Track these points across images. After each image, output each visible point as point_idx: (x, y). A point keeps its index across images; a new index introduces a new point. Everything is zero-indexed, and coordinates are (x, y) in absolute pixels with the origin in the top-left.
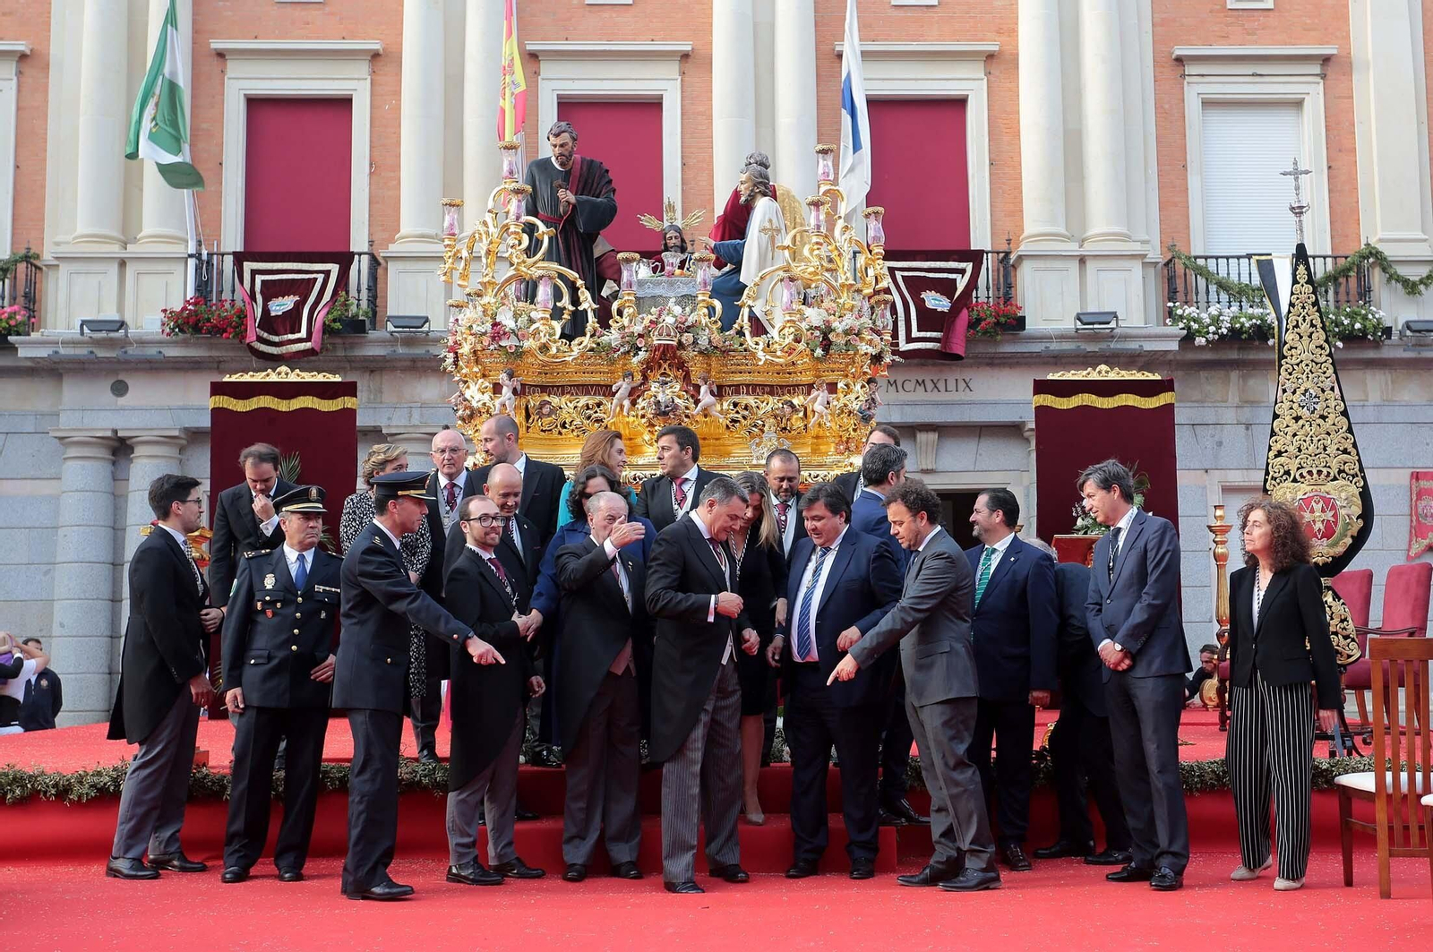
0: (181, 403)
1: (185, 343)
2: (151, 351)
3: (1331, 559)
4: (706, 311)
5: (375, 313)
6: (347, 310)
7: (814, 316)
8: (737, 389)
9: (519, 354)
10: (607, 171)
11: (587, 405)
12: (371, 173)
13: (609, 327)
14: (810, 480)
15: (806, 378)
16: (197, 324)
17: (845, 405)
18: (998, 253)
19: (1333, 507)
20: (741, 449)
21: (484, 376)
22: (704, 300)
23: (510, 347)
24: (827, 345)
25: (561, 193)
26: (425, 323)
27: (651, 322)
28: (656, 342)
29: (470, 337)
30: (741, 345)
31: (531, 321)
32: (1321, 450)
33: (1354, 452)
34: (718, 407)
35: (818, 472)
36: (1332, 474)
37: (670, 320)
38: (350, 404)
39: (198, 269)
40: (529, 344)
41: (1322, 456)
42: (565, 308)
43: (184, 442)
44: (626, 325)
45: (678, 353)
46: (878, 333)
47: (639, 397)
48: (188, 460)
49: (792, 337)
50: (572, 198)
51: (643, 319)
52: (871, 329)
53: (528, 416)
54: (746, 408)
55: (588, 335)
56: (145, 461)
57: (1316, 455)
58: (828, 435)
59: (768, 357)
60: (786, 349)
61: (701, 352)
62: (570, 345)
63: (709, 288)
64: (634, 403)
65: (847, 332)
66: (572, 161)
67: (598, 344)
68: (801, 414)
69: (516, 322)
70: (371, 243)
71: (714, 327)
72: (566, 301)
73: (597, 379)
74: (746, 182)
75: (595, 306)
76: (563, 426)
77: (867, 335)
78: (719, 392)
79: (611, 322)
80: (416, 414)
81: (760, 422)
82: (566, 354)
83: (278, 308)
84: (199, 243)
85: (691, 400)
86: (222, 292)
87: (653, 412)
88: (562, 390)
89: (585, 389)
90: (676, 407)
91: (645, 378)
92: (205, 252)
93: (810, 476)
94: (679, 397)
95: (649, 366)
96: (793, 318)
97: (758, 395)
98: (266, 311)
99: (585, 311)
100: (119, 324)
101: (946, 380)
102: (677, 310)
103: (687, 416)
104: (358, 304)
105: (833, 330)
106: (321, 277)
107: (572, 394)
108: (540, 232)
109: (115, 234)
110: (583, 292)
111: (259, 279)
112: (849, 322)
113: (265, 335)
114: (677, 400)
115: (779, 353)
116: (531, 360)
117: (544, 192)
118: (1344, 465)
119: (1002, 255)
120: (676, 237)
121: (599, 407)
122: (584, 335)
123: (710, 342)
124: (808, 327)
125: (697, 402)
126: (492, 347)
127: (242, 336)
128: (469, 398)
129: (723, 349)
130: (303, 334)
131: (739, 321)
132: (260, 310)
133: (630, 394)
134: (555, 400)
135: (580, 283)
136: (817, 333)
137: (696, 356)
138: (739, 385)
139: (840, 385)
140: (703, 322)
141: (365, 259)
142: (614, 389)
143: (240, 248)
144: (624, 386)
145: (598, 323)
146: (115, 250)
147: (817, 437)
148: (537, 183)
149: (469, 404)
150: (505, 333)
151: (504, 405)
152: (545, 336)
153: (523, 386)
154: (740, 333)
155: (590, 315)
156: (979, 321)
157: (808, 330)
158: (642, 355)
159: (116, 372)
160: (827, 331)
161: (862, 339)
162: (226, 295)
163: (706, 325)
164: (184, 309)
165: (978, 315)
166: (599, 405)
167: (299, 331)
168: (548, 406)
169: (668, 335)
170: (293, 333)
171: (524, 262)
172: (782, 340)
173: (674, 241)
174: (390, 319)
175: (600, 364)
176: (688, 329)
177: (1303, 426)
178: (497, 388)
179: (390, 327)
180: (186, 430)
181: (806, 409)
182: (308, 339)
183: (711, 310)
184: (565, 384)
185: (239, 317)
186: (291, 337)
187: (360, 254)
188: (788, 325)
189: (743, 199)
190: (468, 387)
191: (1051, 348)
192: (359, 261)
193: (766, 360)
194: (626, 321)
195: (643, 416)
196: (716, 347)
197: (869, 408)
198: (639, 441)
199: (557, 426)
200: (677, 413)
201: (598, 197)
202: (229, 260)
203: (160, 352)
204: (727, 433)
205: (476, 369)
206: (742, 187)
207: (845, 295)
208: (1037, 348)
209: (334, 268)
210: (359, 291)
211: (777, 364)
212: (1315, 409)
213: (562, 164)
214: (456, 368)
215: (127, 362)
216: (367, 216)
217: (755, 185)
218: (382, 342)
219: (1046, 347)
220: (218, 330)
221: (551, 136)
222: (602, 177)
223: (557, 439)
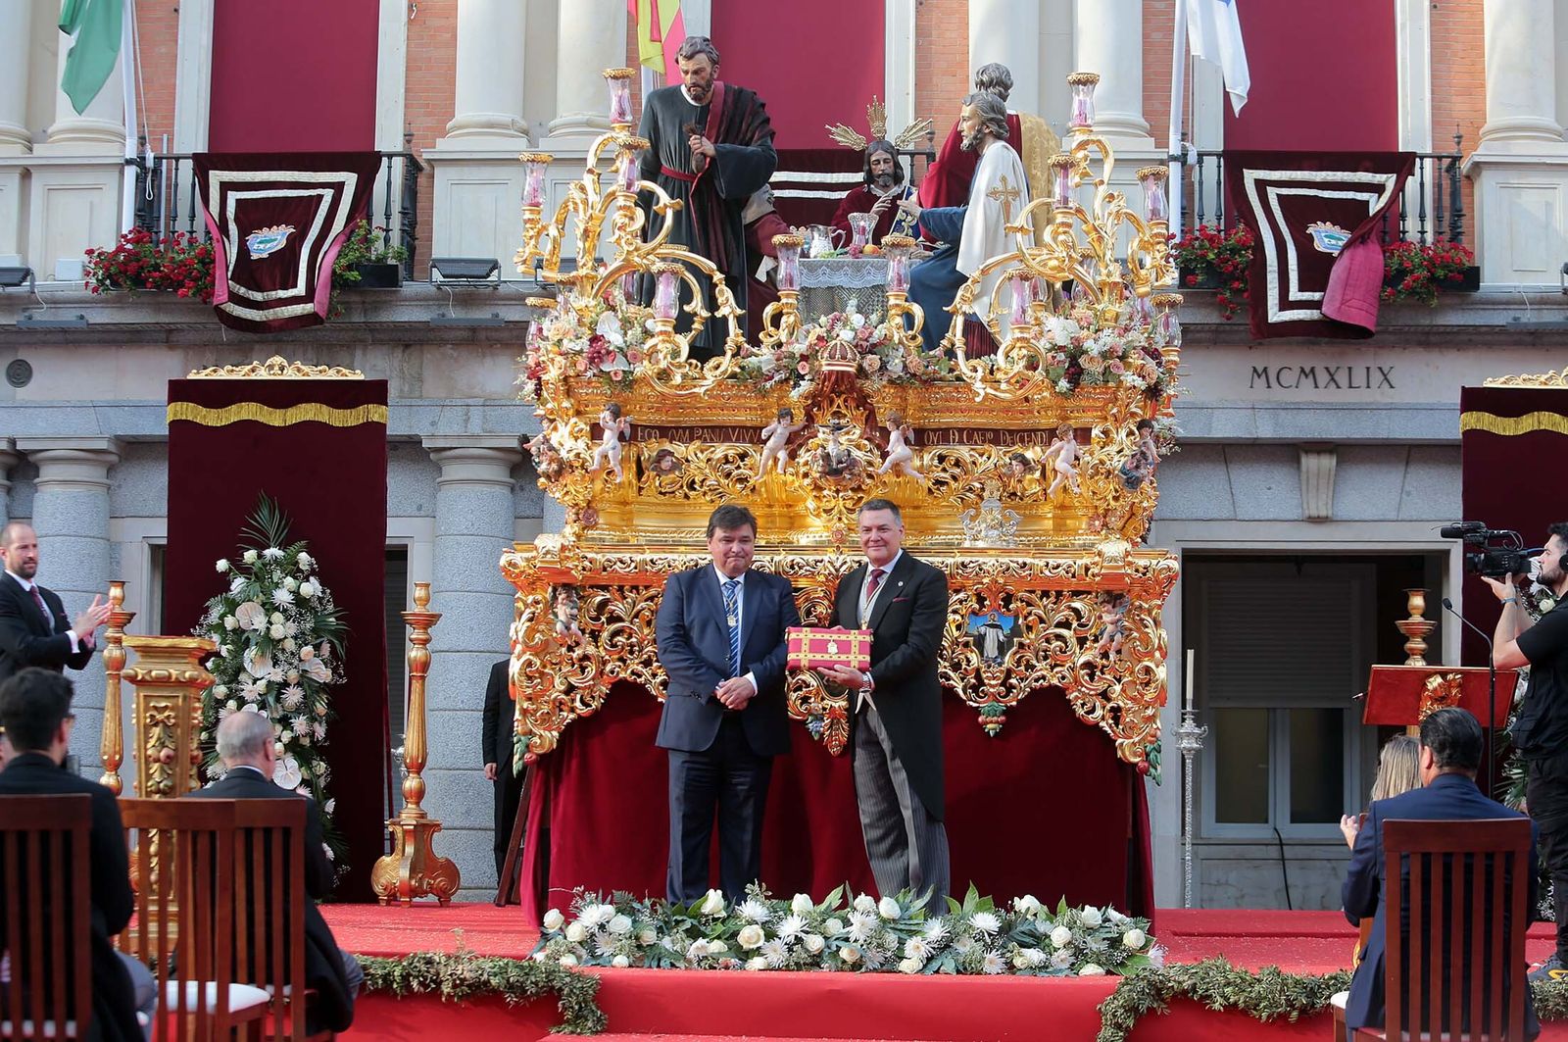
0: (110, 397)
1: (119, 303)
2: (68, 316)
4: (899, 320)
5: (412, 250)
6: (368, 249)
7: (1058, 329)
8: (944, 435)
9: (629, 382)
10: (763, 105)
11: (726, 457)
12: (410, 22)
13: (757, 343)
14: (1047, 572)
15: (1048, 421)
16: (138, 275)
17: (1102, 462)
18: (1440, 158)
20: (951, 523)
21: (578, 413)
22: (897, 305)
23: (615, 374)
24: (1075, 374)
25: (694, 141)
26: (491, 270)
27: (820, 338)
28: (825, 369)
29: (559, 358)
30: (951, 370)
31: (647, 334)
34: (917, 463)
35: (1060, 561)
37: (846, 335)
38: (377, 416)
39: (140, 179)
40: (642, 369)
42: (695, 314)
43: (114, 458)
44: (784, 340)
45: (859, 382)
46: (1155, 354)
47: (800, 446)
48: (120, 486)
49: (1022, 363)
50: (709, 148)
51: (808, 332)
52: (1144, 349)
53: (640, 473)
54: (957, 464)
55: (729, 354)
56: (57, 489)
58: (1077, 504)
59: (989, 390)
60: (1013, 381)
61: (891, 382)
62: (702, 369)
63: (906, 286)
64: (793, 455)
65: (1106, 355)
66: (710, 93)
67: (742, 368)
68: (1037, 474)
69: (625, 334)
70: (408, 138)
71: (912, 344)
72: (697, 305)
73: (743, 418)
74: (969, 118)
75: (739, 312)
76: (691, 486)
77: (1135, 359)
78: (920, 439)
79: (761, 335)
80: (476, 415)
81: (977, 485)
82: (695, 382)
83: (262, 246)
84: (142, 141)
85: (876, 451)
86: (175, 219)
87: (820, 469)
88: (688, 433)
89: (722, 432)
90: (853, 463)
91: (810, 419)
92: (150, 156)
93: (1047, 565)
94: (858, 447)
95: (815, 400)
96: (1025, 335)
97: (976, 443)
98: (244, 251)
99: (725, 319)
100: (21, 274)
101: (1350, 369)
102: (857, 320)
103: (870, 476)
104: (386, 240)
105: (1085, 352)
106: (328, 194)
107: (705, 440)
108: (661, 204)
109: (17, 127)
110: (721, 291)
111: (233, 197)
112: (1109, 340)
113: (242, 291)
114: (856, 453)
115: (1003, 386)
116: (646, 390)
117: (669, 137)
119: (1446, 162)
120: (885, 161)
121: (743, 461)
122: (724, 354)
123: (905, 367)
124: (1048, 346)
125: (884, 455)
126: (589, 374)
127: (207, 293)
128: (556, 445)
129: (924, 378)
130: (301, 289)
131: (949, 335)
132: (235, 250)
133: (789, 441)
134: (679, 449)
135: (718, 277)
136: (1062, 356)
137: (885, 387)
138: (948, 430)
139: (1095, 432)
140: (896, 339)
141: (398, 163)
142: (764, 434)
143: (202, 147)
144: (779, 431)
145: (743, 335)
146: (14, 153)
147: (1062, 507)
148: (660, 123)
149: (555, 455)
150: (609, 353)
151: (606, 457)
152: (665, 358)
153: (634, 427)
154: (950, 353)
155: (732, 324)
156: (1402, 273)
157: (1050, 351)
158: (805, 386)
159: (13, 346)
160: (1075, 354)
161: (1128, 366)
162: (182, 225)
163: (901, 342)
164: (120, 249)
165: (1401, 264)
166: (743, 456)
167: (295, 286)
168: (668, 458)
169: (844, 358)
170: (285, 288)
171: (637, 249)
172: (1009, 367)
173: (882, 166)
174: (436, 263)
175: (745, 397)
176: (872, 349)
178: (596, 432)
179: (437, 276)
180: (119, 440)
181: (1044, 467)
182: (309, 297)
183: (909, 318)
184: (694, 424)
185: (202, 262)
186: (282, 294)
187: (390, 156)
188: (1019, 345)
189: (966, 142)
190: (555, 429)
191: (1524, 320)
192: (390, 167)
193: (986, 394)
194: (783, 335)
195: (806, 475)
196: (914, 375)
197: (1137, 467)
198: (800, 508)
199: (682, 487)
200: (856, 471)
201: (748, 145)
202: (187, 168)
203: (82, 317)
204: (929, 499)
205: (565, 404)
206: (965, 126)
207: (1106, 298)
208: (1500, 318)
209: (350, 179)
210: (388, 216)
211: (1003, 400)
213: (695, 98)
214: (538, 399)
215: (32, 331)
216: (403, 91)
217: (983, 123)
218: (422, 300)
219: (1515, 319)
220: (170, 282)
221: (680, 59)
222: (755, 114)
223: (683, 505)
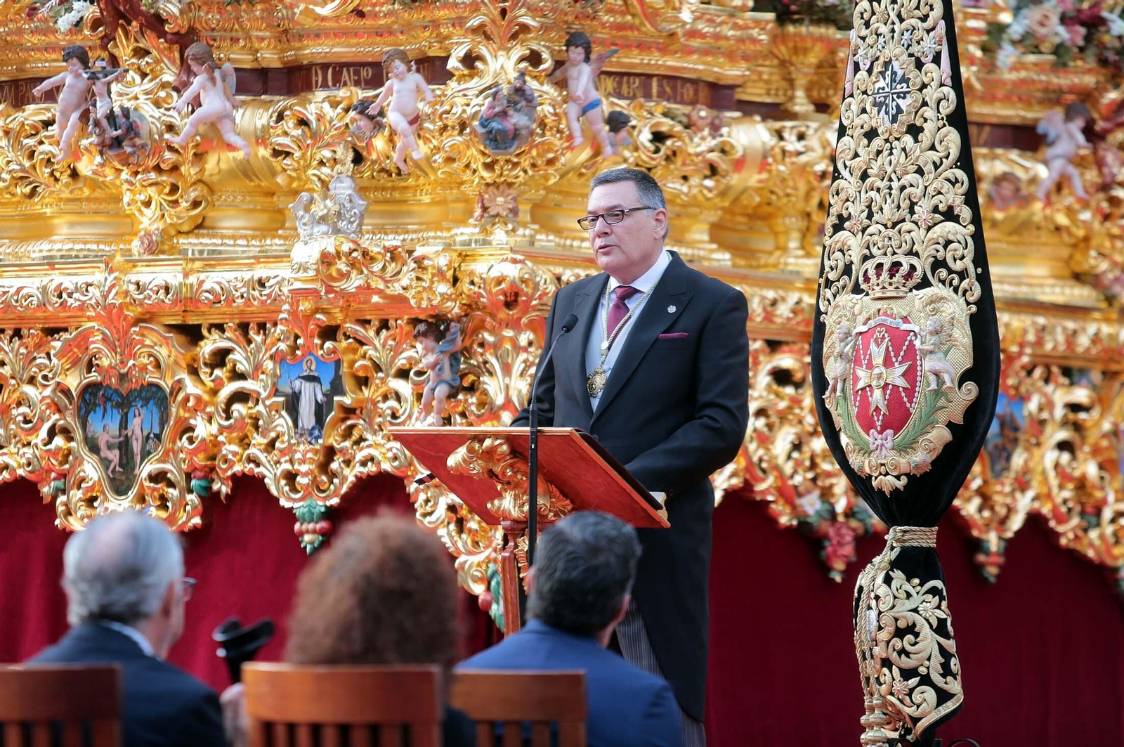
3: (904, 480)
8: (307, 75)
19: (911, 353)
32: (904, 213)
33: (965, 213)
36: (919, 273)
41: (907, 226)
57: (895, 225)
81: (328, 154)
97: (345, 86)
118: (945, 247)
139: (453, 60)
144: (68, 83)
177: (879, 152)
212: (899, 110)
